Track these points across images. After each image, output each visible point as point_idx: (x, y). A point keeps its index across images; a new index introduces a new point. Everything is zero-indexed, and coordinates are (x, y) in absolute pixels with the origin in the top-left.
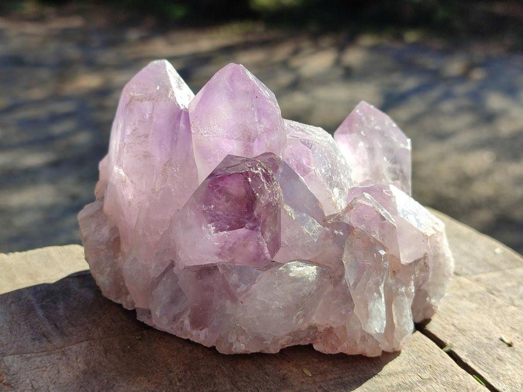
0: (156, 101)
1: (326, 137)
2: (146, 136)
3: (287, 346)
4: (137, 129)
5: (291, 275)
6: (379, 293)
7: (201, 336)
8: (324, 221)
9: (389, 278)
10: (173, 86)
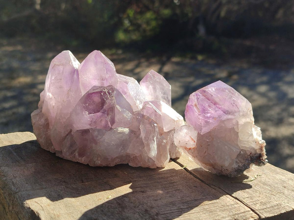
0: (65, 66)
1: (135, 81)
2: (61, 79)
3: (118, 164)
4: (57, 77)
5: (118, 131)
6: (154, 141)
7: (83, 160)
8: (133, 113)
9: (159, 135)
10: (72, 60)
